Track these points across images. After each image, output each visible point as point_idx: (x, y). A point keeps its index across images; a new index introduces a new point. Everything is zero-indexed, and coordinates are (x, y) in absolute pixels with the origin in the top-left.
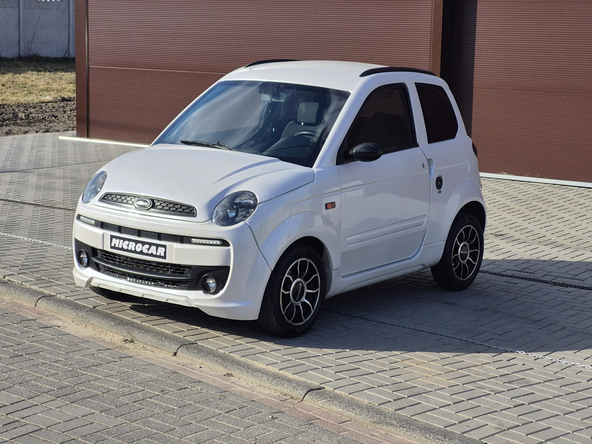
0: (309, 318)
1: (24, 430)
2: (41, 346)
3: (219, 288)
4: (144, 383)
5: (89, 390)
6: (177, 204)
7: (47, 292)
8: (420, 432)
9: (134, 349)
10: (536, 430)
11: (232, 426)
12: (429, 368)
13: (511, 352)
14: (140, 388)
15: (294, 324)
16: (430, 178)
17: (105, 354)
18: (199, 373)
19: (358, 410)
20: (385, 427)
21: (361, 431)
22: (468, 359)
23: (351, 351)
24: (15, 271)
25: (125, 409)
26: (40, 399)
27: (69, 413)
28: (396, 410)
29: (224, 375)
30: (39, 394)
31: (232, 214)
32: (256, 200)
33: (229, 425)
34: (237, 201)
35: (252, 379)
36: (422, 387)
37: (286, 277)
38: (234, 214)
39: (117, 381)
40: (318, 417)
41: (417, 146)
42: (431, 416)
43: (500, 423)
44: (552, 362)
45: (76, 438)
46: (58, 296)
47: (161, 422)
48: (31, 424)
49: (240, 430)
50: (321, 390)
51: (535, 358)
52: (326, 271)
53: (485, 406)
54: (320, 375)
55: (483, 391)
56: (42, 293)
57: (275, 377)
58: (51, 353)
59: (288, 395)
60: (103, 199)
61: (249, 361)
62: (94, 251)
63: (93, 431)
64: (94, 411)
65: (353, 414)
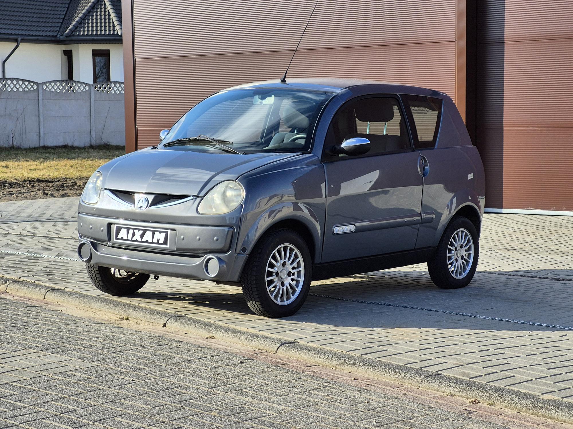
2: (39, 321)
4: (126, 342)
5: (71, 346)
7: (56, 287)
8: (380, 368)
9: (128, 324)
10: (494, 365)
11: (200, 367)
14: (121, 344)
17: (98, 326)
18: (184, 337)
19: (325, 356)
20: (348, 367)
21: (325, 371)
24: (31, 274)
25: (101, 357)
26: (24, 352)
27: (47, 360)
28: (362, 355)
29: (206, 338)
30: (23, 348)
33: (197, 366)
35: (230, 339)
36: (394, 341)
39: (101, 340)
40: (287, 363)
42: (395, 358)
43: (461, 361)
45: (47, 375)
46: (66, 289)
47: (132, 365)
48: (8, 367)
49: (206, 369)
50: (295, 344)
53: (451, 351)
54: (297, 334)
55: (453, 342)
56: (52, 287)
57: (253, 335)
58: (46, 325)
59: (263, 349)
61: (232, 326)
63: (65, 370)
64: (71, 358)
65: (321, 360)
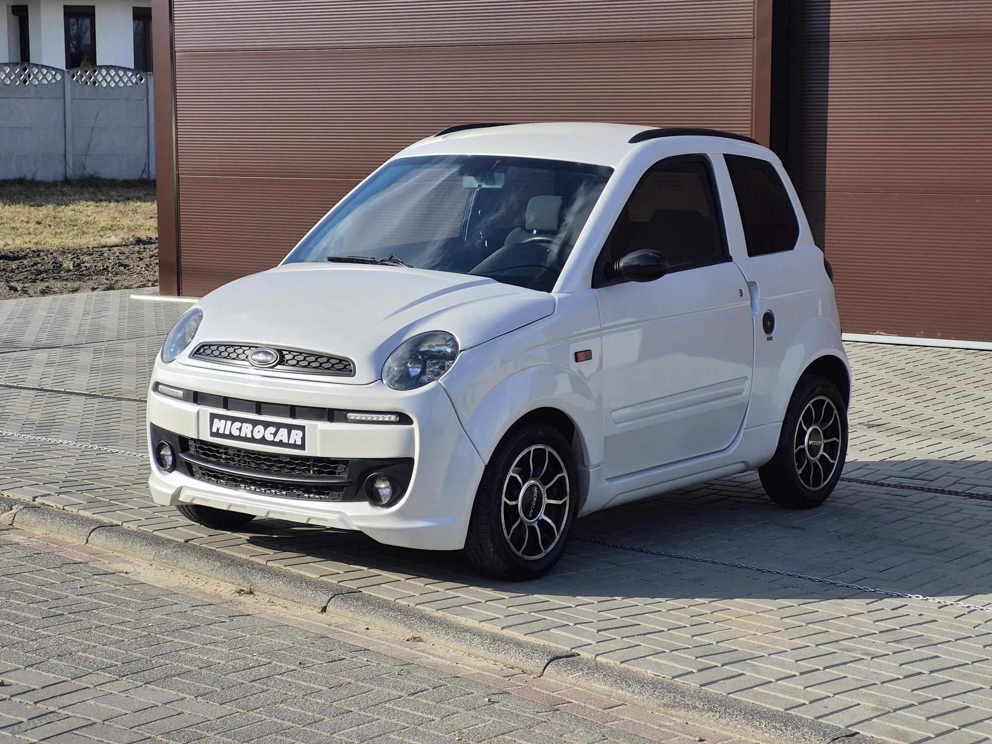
0: (552, 547)
1: (65, 725)
2: (96, 601)
3: (396, 496)
4: (270, 653)
5: (175, 664)
6: (322, 357)
7: (106, 520)
8: (744, 718)
9: (254, 604)
10: (943, 712)
11: (420, 714)
12: (759, 622)
13: (899, 596)
14: (262, 659)
15: (526, 557)
16: (753, 314)
17: (205, 611)
18: (365, 637)
19: (636, 687)
20: (682, 712)
21: (642, 720)
22: (826, 608)
23: (623, 599)
24: (51, 490)
25: (236, 692)
26: (94, 679)
27: (141, 699)
28: (701, 685)
29: (407, 640)
30: (90, 671)
31: (415, 371)
32: (456, 345)
33: (415, 713)
34: (424, 348)
35: (454, 645)
36: (747, 650)
37: (511, 476)
38: (419, 370)
39: (224, 650)
40: (568, 700)
41: (729, 259)
42: (763, 693)
43: (882, 702)
44: (969, 610)
45: (152, 736)
46: (125, 525)
47: (298, 710)
48: (77, 716)
49: (433, 720)
50: (573, 658)
51: (940, 605)
52: (579, 468)
53: (855, 677)
54: (570, 636)
55: (851, 654)
56: (97, 521)
57: (495, 639)
58: (113, 611)
59: (518, 667)
60: (196, 353)
61: (450, 617)
62: (183, 443)
63: (182, 725)
64: (184, 695)
65: (628, 694)
